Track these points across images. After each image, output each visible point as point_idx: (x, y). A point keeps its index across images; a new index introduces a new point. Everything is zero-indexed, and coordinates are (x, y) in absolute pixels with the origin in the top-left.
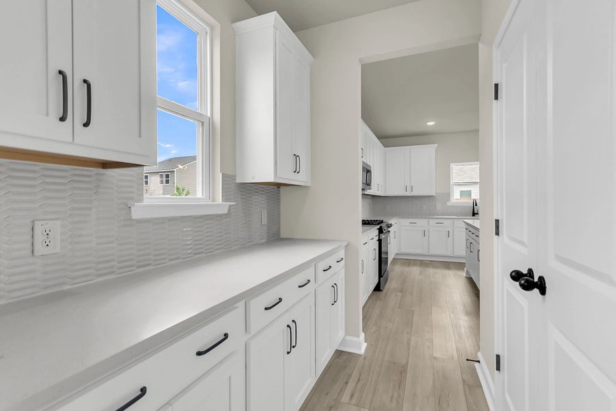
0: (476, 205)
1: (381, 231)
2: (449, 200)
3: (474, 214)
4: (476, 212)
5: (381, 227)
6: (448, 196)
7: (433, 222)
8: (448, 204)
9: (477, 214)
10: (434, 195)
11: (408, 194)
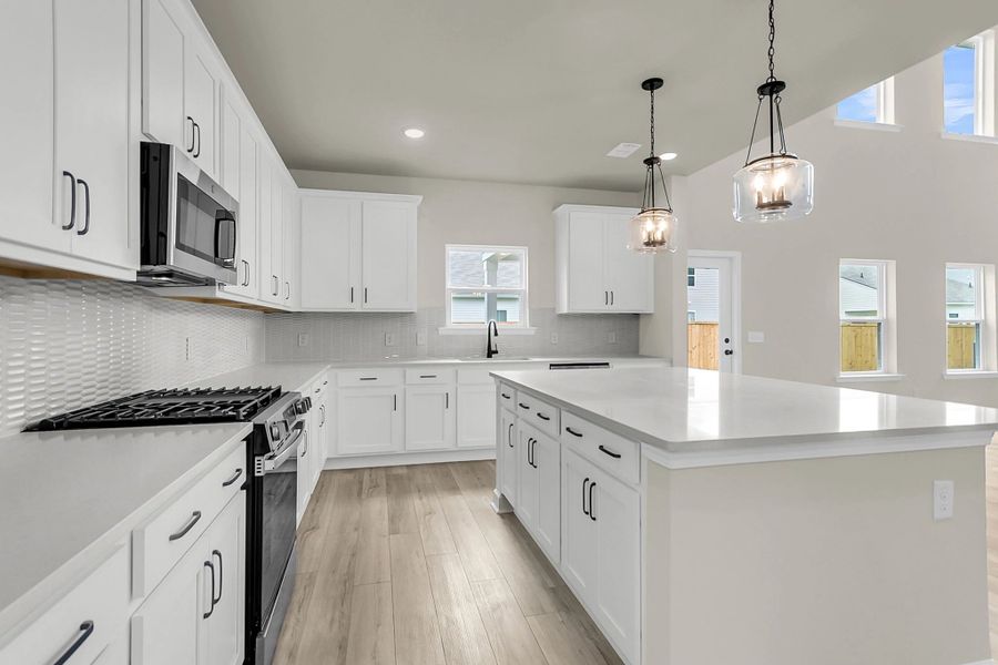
0: (496, 334)
1: (258, 444)
2: (443, 324)
3: (490, 353)
4: (493, 349)
5: (260, 429)
6: (441, 312)
7: (413, 375)
8: (442, 331)
9: (496, 352)
10: (415, 310)
11: (357, 307)
